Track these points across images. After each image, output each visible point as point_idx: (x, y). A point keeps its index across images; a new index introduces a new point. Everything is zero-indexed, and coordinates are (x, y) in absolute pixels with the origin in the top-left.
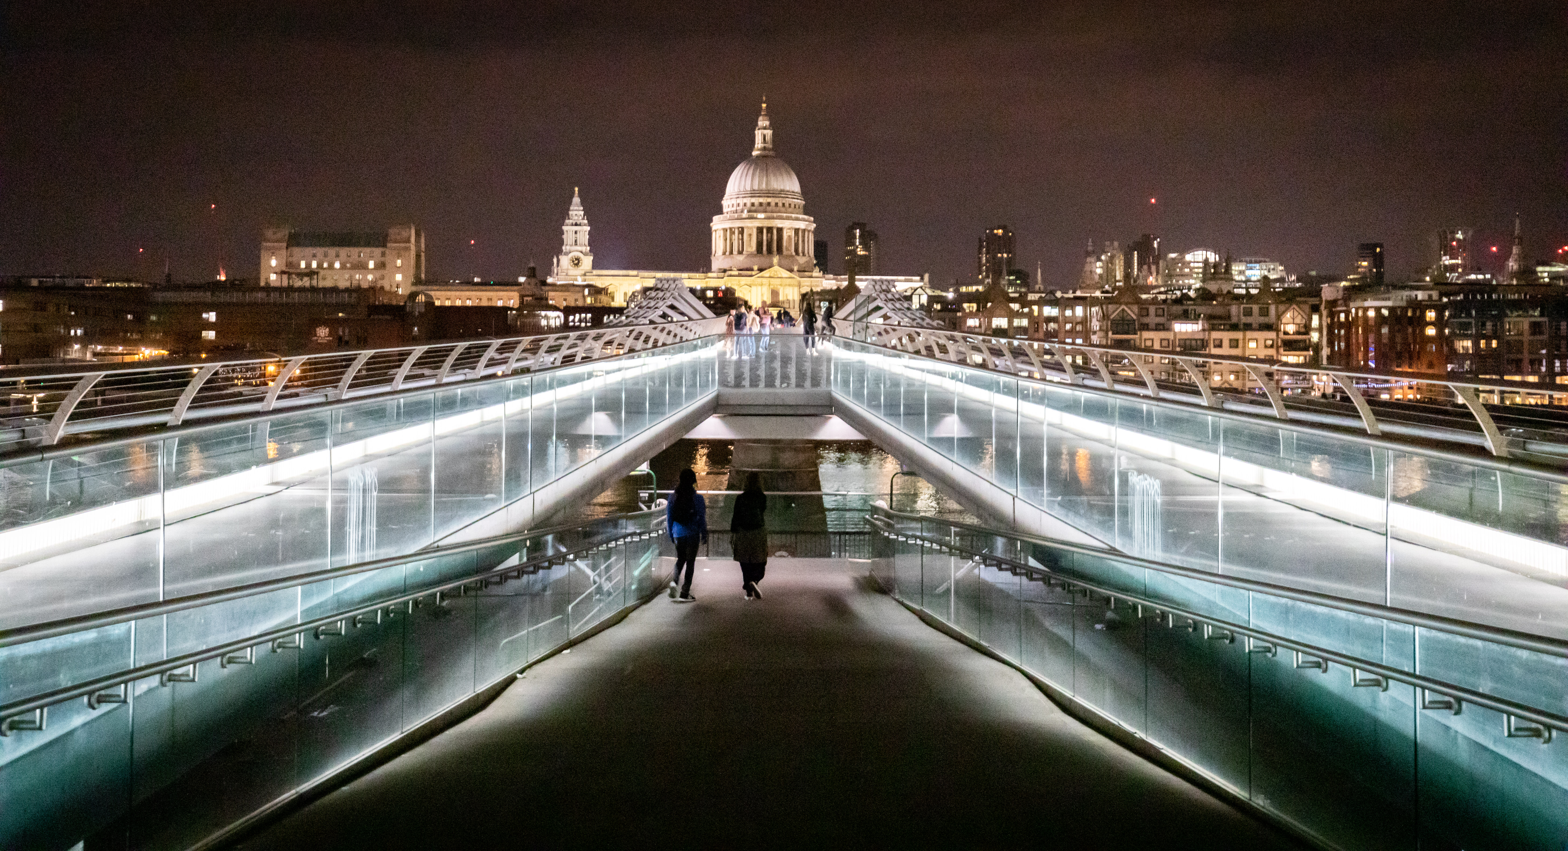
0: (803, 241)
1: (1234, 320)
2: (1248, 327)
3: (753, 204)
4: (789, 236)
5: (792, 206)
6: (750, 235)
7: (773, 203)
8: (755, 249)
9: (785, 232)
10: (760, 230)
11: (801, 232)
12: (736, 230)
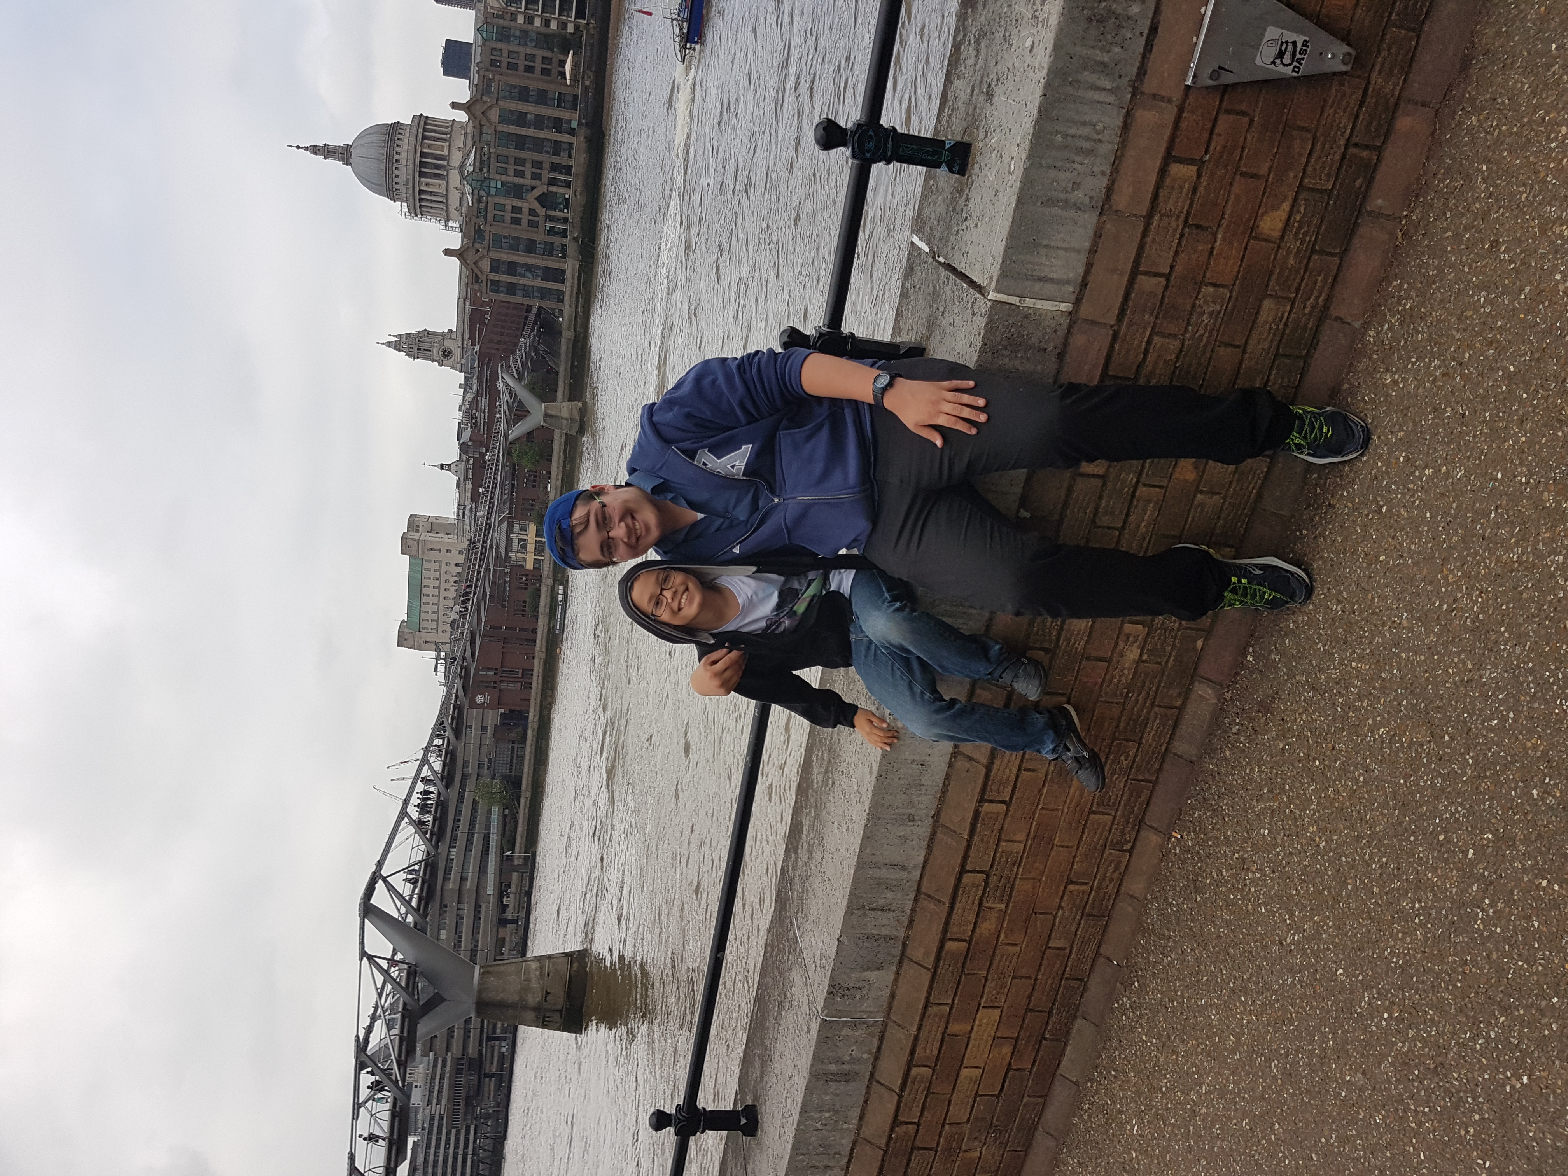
3: (397, 176)
4: (429, 146)
5: (400, 136)
6: (427, 184)
7: (397, 157)
8: (441, 182)
9: (425, 150)
10: (422, 174)
11: (426, 133)
12: (423, 197)
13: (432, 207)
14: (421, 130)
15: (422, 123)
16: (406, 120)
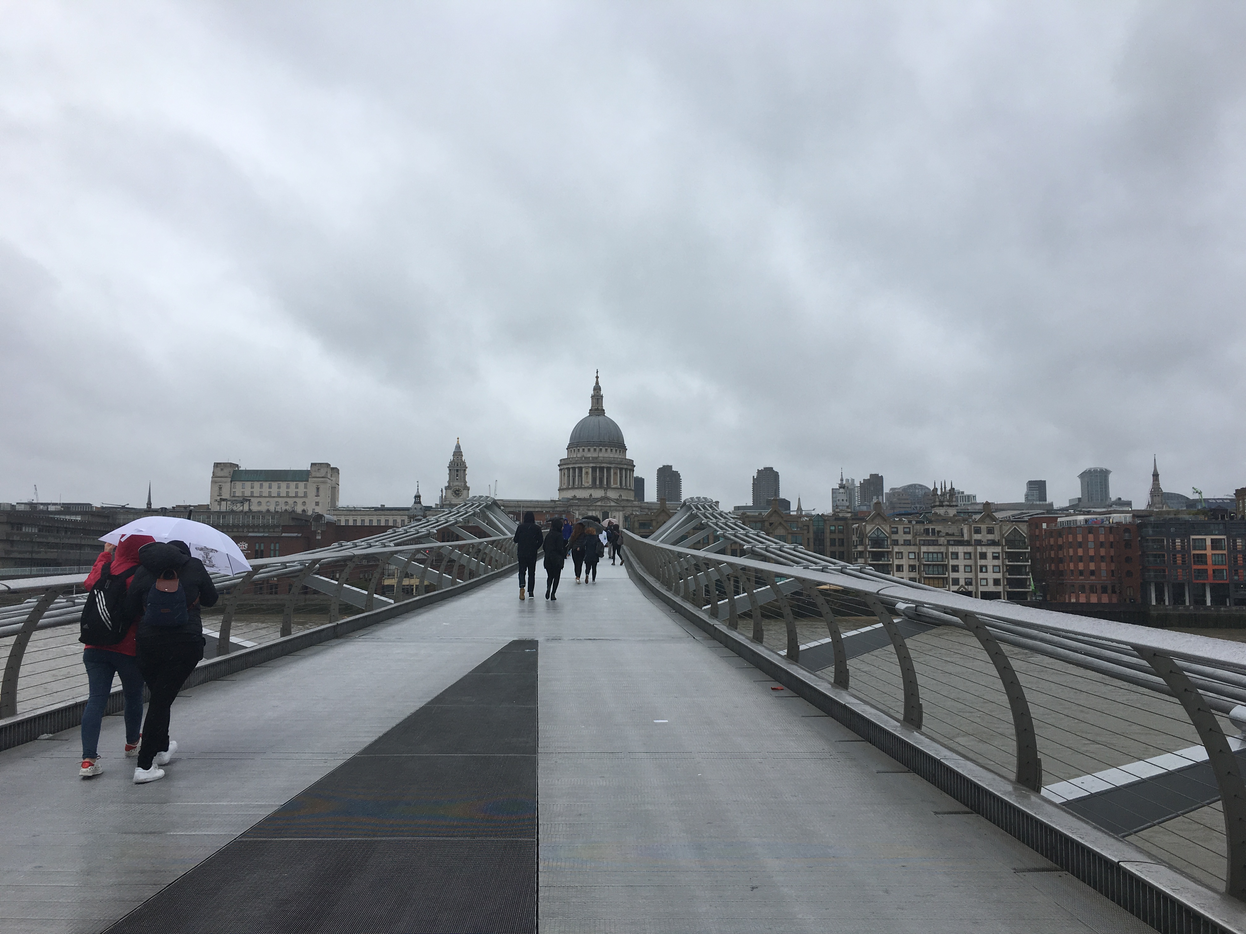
0: (626, 477)
1: (966, 537)
2: (979, 543)
3: (589, 450)
4: (615, 474)
5: (618, 451)
6: (587, 473)
7: (604, 449)
8: (590, 483)
9: (612, 471)
10: (594, 469)
11: (624, 471)
12: (577, 470)
13: (569, 476)
14: (625, 466)
15: (630, 467)
16: (629, 456)
